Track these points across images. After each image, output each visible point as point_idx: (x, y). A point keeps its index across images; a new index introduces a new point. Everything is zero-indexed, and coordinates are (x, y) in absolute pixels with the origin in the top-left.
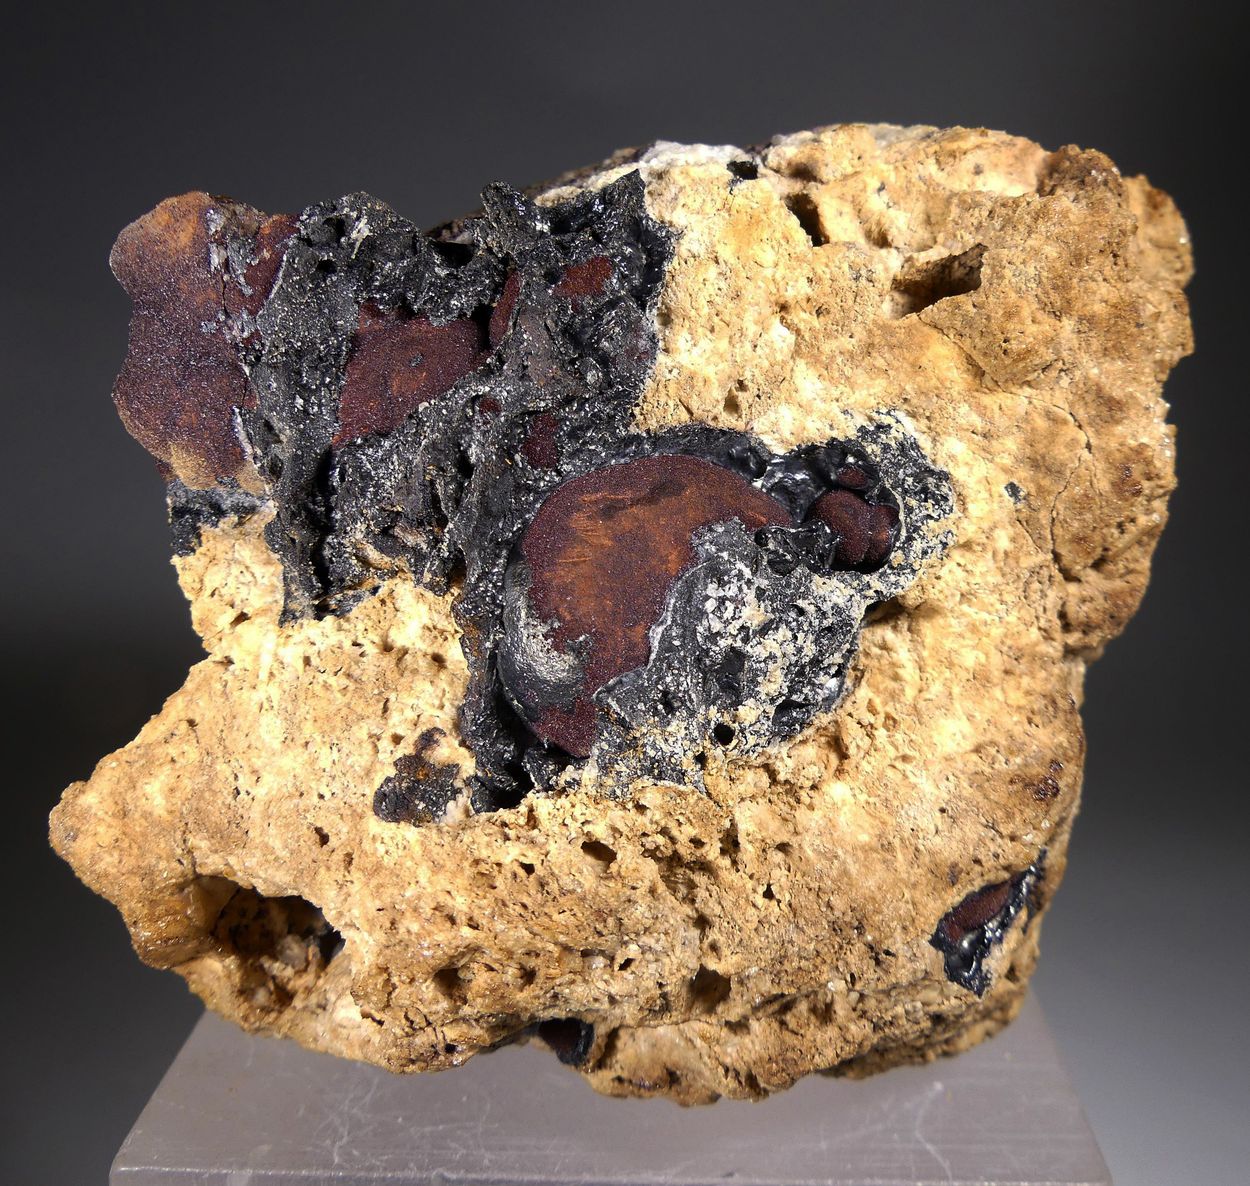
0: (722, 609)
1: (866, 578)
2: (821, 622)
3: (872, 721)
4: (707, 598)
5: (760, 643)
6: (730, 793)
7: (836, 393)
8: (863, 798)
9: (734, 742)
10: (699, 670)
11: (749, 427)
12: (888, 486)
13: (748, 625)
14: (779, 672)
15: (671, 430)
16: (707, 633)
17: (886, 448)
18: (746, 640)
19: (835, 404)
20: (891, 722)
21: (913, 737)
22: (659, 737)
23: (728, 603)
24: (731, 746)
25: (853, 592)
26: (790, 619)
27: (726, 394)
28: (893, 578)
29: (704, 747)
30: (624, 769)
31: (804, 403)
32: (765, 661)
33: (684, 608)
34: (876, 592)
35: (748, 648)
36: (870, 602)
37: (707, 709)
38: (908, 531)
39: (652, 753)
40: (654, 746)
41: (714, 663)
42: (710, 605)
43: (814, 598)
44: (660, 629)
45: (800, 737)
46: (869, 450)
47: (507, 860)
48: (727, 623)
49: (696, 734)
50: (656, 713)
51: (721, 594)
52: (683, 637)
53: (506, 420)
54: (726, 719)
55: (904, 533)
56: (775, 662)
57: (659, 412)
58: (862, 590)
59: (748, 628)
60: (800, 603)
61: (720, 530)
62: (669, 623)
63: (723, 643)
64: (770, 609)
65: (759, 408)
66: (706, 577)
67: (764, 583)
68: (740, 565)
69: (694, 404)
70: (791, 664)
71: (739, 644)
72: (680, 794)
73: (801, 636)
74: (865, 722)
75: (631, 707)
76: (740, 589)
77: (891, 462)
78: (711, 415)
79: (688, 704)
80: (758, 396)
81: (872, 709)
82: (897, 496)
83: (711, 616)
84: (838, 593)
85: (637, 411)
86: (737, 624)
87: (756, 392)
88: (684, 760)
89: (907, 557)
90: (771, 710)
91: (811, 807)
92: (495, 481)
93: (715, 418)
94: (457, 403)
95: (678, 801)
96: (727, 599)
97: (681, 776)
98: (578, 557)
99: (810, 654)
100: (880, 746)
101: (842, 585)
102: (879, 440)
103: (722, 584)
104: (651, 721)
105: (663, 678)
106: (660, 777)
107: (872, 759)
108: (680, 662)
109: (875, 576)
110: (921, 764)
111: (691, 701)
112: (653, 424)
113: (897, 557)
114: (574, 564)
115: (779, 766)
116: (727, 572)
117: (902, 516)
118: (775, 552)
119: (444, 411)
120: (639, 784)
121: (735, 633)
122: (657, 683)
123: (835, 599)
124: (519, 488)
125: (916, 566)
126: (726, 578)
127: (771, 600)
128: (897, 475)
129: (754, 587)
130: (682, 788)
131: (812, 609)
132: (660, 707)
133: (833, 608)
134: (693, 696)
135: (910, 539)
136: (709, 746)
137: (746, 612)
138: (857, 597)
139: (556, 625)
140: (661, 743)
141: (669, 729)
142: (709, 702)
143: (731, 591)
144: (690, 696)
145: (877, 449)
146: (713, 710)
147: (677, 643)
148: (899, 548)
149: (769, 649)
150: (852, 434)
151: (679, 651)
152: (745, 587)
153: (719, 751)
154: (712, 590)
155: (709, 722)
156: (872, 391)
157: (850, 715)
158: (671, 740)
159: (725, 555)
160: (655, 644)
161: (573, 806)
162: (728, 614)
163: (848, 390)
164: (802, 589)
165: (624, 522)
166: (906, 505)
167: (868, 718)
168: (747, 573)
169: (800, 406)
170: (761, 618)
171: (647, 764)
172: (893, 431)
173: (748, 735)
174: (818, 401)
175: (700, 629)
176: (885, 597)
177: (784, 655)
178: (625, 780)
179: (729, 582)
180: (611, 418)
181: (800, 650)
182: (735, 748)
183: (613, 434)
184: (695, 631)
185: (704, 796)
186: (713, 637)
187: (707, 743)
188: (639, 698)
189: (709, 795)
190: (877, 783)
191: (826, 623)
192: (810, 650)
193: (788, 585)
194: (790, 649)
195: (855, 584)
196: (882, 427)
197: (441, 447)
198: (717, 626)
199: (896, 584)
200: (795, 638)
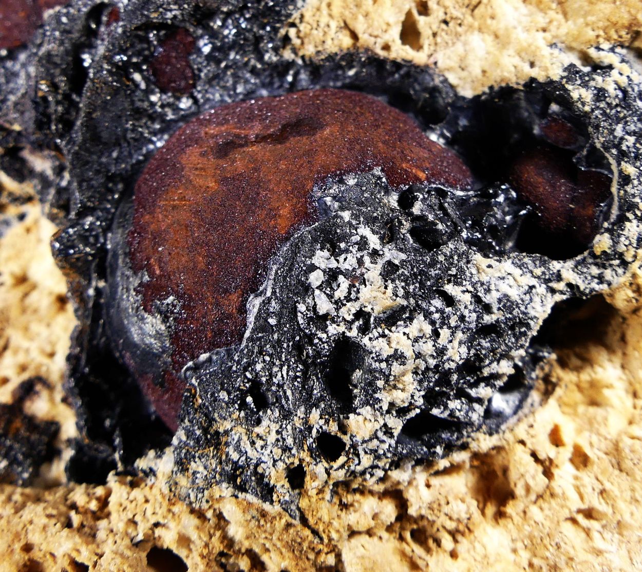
0: (334, 286)
1: (556, 265)
2: (479, 318)
3: (552, 456)
4: (313, 268)
5: (383, 336)
6: (336, 523)
7: (541, 20)
8: (525, 556)
9: (342, 459)
10: (299, 360)
11: (432, 60)
12: (598, 145)
13: (368, 309)
14: (409, 378)
15: (331, 58)
16: (311, 314)
17: (600, 94)
18: (364, 330)
19: (541, 34)
20: (581, 459)
21: (608, 486)
22: (245, 438)
23: (341, 278)
24: (336, 465)
25: (534, 282)
26: (432, 309)
27: (402, 18)
28: (595, 271)
29: (301, 461)
30: (201, 469)
31: (500, 33)
32: (387, 361)
33: (285, 278)
34: (569, 285)
35: (365, 340)
36: (558, 298)
37: (308, 412)
38: (620, 208)
39: (235, 456)
40: (238, 448)
41: (318, 354)
42: (315, 279)
43: (474, 285)
44: (258, 302)
45: (443, 464)
46: (575, 95)
47: (59, 553)
48: (339, 304)
49: (290, 441)
50: (243, 406)
51: (333, 264)
52: (279, 315)
53: (124, 32)
54: (333, 428)
55: (615, 212)
56: (403, 364)
57: (318, 35)
58: (549, 280)
59: (369, 315)
60: (450, 288)
61: (351, 182)
62: (269, 294)
63: (332, 329)
64: (401, 292)
65: (446, 37)
66: (315, 240)
67: (398, 257)
68: (364, 231)
69: (360, 27)
70: (427, 369)
71: (353, 333)
72: (264, 514)
73: (445, 333)
74: (542, 456)
75: (213, 394)
76: (360, 262)
77: (604, 114)
78: (380, 42)
79: (283, 401)
80: (446, 22)
81: (555, 438)
82: (612, 161)
83: (317, 292)
84: (511, 281)
85: (292, 32)
86: (353, 307)
87: (442, 16)
88: (273, 473)
89: (616, 243)
90: (397, 425)
91: (453, 555)
92: (105, 102)
93: (386, 47)
94: (79, 10)
95: (262, 522)
96: (341, 273)
97: (267, 492)
98: (179, 199)
99: (457, 358)
100: (558, 491)
101: (517, 272)
102: (592, 83)
103: (335, 252)
104: (235, 416)
105: (254, 363)
106: (242, 488)
107: (545, 506)
108: (273, 347)
109: (570, 264)
110: (614, 524)
111: (287, 398)
112: (309, 50)
113: (603, 242)
114: (174, 207)
115: (410, 495)
116: (345, 238)
117: (614, 189)
118: (422, 218)
119: (64, 20)
120: (216, 491)
121: (349, 318)
122: (246, 370)
123: (504, 288)
124: (138, 113)
125: (629, 258)
126: (343, 245)
127: (405, 281)
128: (612, 131)
129: (381, 262)
130: (267, 506)
131: (467, 298)
132: (249, 399)
133: (500, 301)
134: (289, 393)
135: (622, 219)
136: (308, 459)
137: (366, 293)
138: (541, 289)
139: (146, 278)
140: (246, 445)
141: (257, 430)
142: (310, 403)
143: (348, 262)
144: (285, 392)
145: (587, 95)
146: (315, 415)
147: (272, 321)
148: (607, 230)
149: (394, 345)
150: (556, 73)
151: (273, 332)
152: (367, 260)
153: (320, 468)
154: (321, 258)
155: (310, 428)
156: (591, 19)
157: (522, 442)
158: (259, 443)
159: (346, 215)
160: (251, 319)
161: (147, 501)
162: (340, 293)
163: (560, 17)
164: (453, 271)
165: (239, 163)
166: (621, 172)
167: (546, 450)
168: (374, 241)
169: (497, 36)
170: (389, 303)
171: (228, 468)
172: (614, 73)
173: (362, 453)
174: (519, 29)
175: (302, 307)
176: (583, 293)
177: (418, 356)
178: (200, 482)
179: (347, 251)
180: (258, 39)
181: (441, 352)
182: (342, 467)
183: (260, 58)
184: (295, 310)
185: (297, 522)
186: (321, 320)
187: (305, 455)
188: (222, 384)
189: (304, 521)
190: (547, 541)
191: (488, 319)
192: (457, 353)
193: (433, 264)
194: (428, 348)
195: (538, 271)
196: (601, 68)
197: (57, 60)
198: (324, 306)
199: (601, 279)
200: (436, 334)
